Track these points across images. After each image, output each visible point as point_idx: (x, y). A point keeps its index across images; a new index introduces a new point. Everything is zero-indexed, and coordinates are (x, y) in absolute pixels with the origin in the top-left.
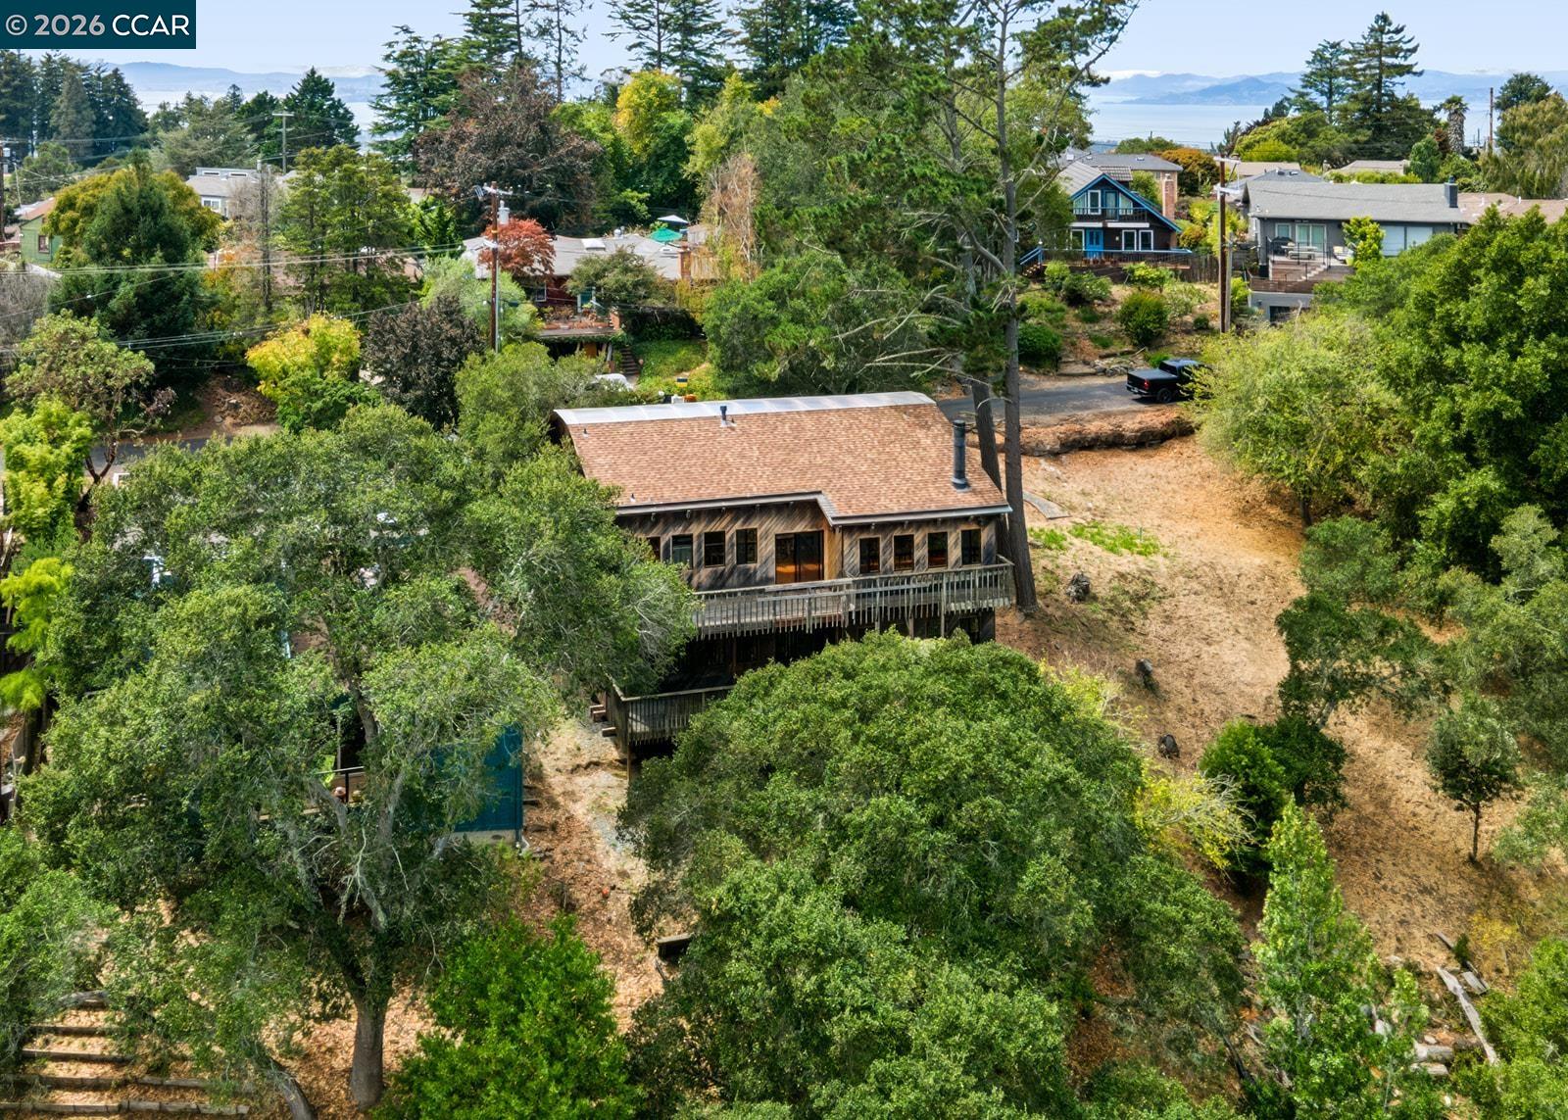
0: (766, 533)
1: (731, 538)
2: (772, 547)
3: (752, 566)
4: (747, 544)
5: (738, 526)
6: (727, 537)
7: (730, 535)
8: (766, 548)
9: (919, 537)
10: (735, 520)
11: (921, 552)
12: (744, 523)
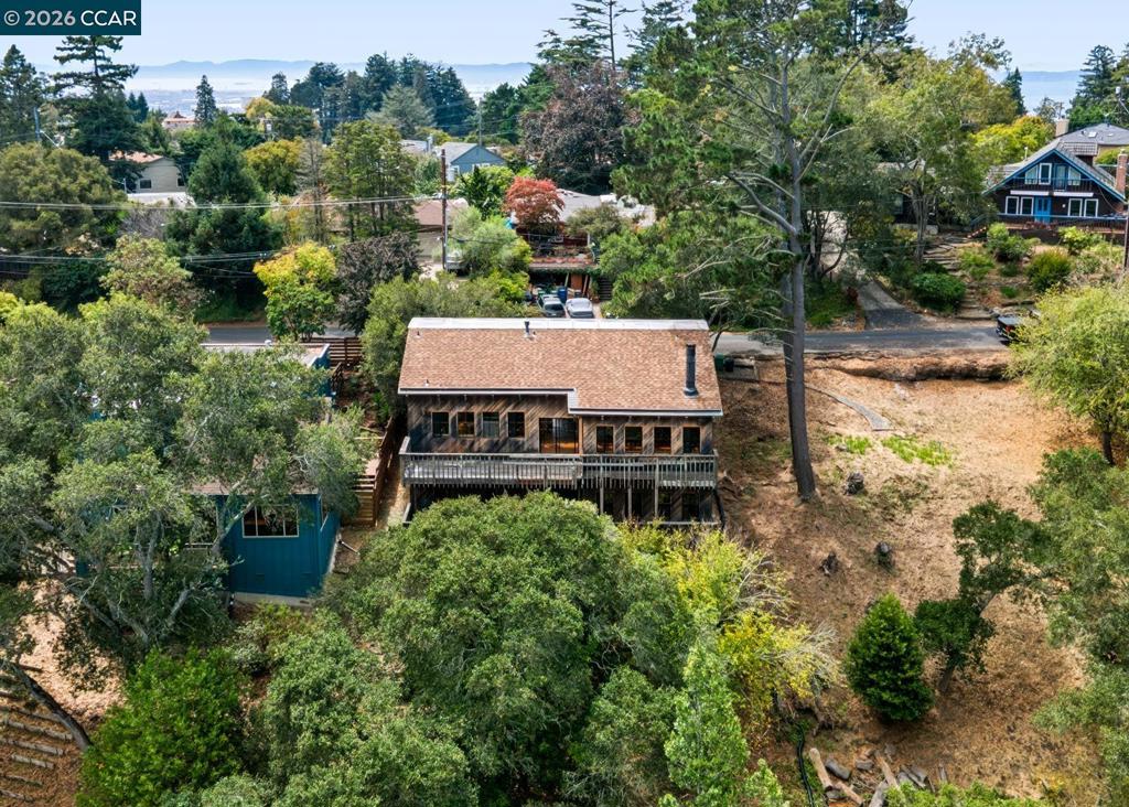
0: (532, 418)
1: (504, 417)
2: (536, 427)
3: (520, 439)
4: (517, 423)
5: (509, 409)
6: (501, 417)
7: (503, 415)
8: (532, 427)
9: (647, 429)
10: (507, 405)
11: (648, 440)
12: (514, 408)
